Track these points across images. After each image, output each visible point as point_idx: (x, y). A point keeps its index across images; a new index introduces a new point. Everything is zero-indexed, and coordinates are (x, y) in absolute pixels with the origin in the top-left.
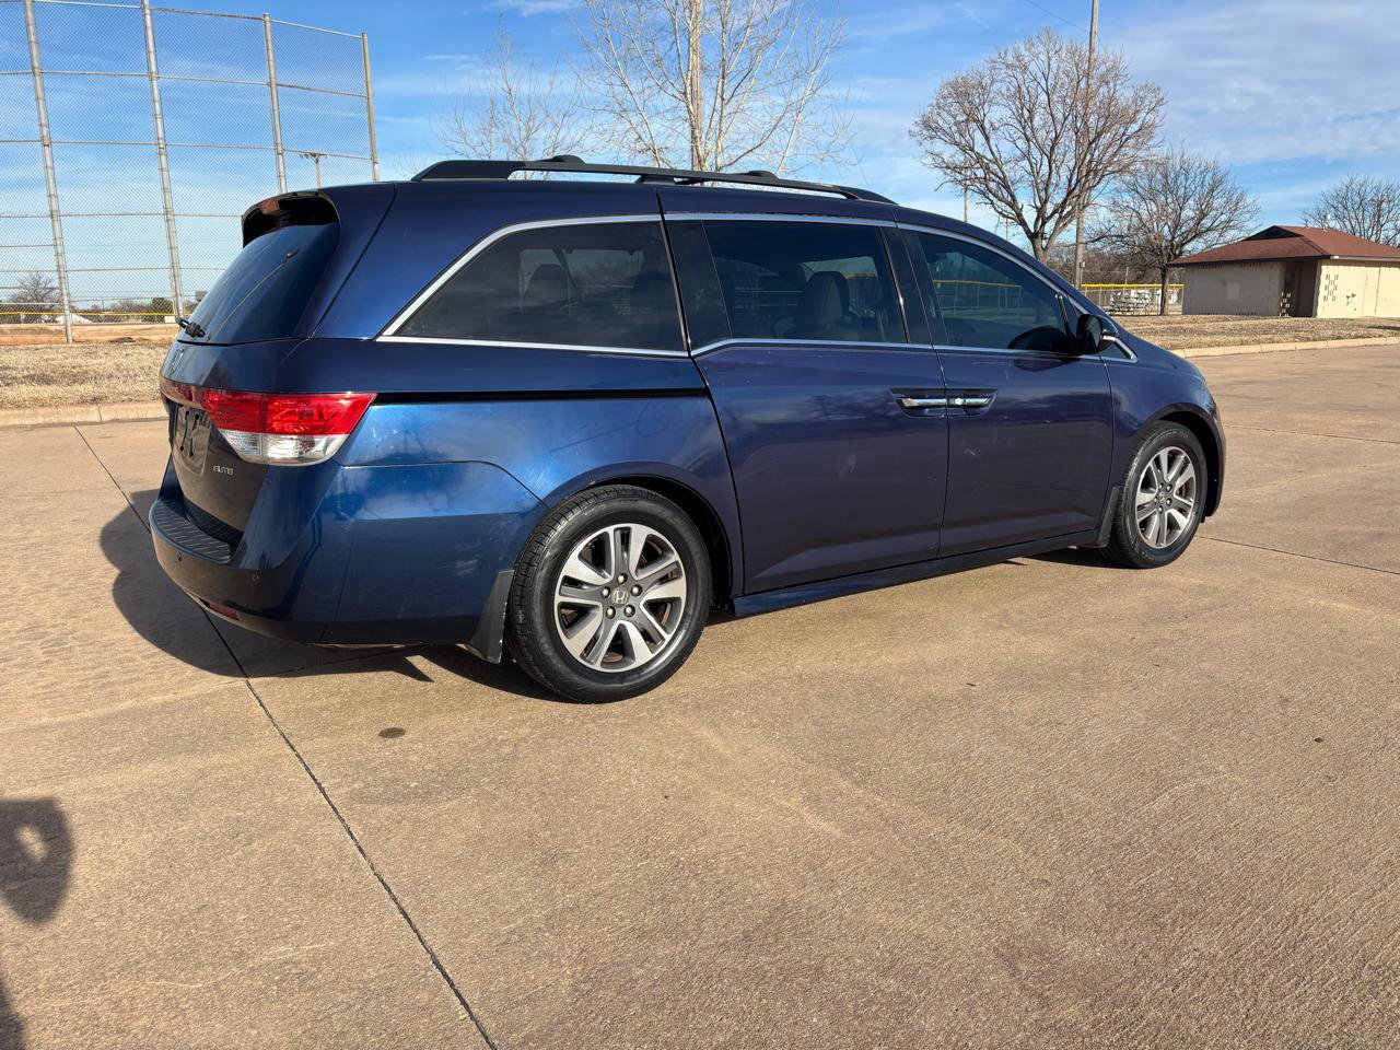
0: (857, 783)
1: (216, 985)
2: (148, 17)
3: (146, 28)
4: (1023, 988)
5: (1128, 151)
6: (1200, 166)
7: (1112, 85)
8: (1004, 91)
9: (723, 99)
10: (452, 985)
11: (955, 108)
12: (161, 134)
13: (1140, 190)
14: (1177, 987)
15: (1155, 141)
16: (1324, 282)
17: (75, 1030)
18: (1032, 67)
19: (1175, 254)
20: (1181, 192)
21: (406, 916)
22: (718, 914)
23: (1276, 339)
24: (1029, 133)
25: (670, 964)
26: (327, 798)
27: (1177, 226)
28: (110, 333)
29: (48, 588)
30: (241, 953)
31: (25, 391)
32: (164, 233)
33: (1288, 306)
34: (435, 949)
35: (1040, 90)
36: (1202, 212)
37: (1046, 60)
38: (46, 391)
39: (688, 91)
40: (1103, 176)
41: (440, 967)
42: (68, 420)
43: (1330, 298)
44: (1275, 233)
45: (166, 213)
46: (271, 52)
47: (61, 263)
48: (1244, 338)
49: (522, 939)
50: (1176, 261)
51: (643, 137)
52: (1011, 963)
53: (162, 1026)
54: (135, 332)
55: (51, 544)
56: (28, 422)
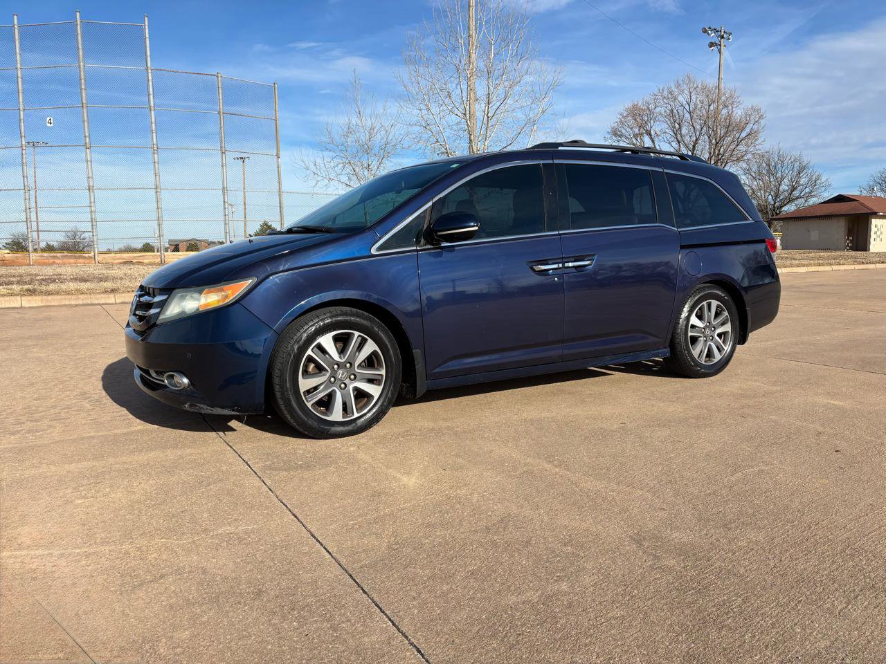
0: (556, 466)
1: (194, 542)
2: (150, 74)
3: (148, 81)
4: (644, 552)
5: (742, 148)
6: (790, 159)
7: (730, 107)
8: (663, 112)
9: (488, 117)
10: (322, 545)
11: (632, 122)
12: (155, 142)
13: (753, 174)
14: (735, 553)
15: (760, 141)
16: (873, 229)
17: (117, 558)
18: (680, 98)
19: (776, 213)
20: (779, 175)
21: (296, 517)
22: (472, 519)
23: (841, 262)
24: (679, 137)
25: (444, 539)
26: (251, 468)
27: (777, 196)
28: (120, 258)
29: (90, 377)
30: (206, 529)
31: (73, 286)
32: (155, 199)
33: (850, 245)
34: (312, 530)
35: (685, 111)
36: (793, 186)
37: (688, 94)
38: (84, 286)
39: (468, 112)
40: (727, 163)
41: (315, 538)
42: (97, 302)
43: (878, 239)
44: (840, 199)
45: (156, 188)
46: (221, 94)
47: (93, 217)
48: (820, 262)
49: (360, 527)
50: (778, 217)
51: (439, 140)
52: (639, 543)
53: (164, 557)
54: (135, 258)
55: (90, 358)
56: (73, 303)
